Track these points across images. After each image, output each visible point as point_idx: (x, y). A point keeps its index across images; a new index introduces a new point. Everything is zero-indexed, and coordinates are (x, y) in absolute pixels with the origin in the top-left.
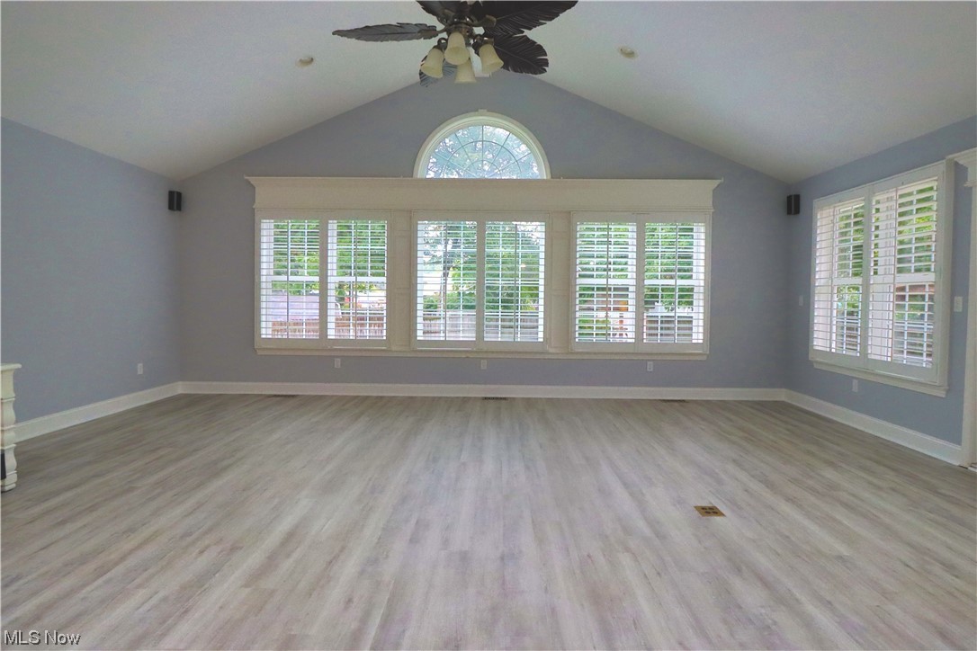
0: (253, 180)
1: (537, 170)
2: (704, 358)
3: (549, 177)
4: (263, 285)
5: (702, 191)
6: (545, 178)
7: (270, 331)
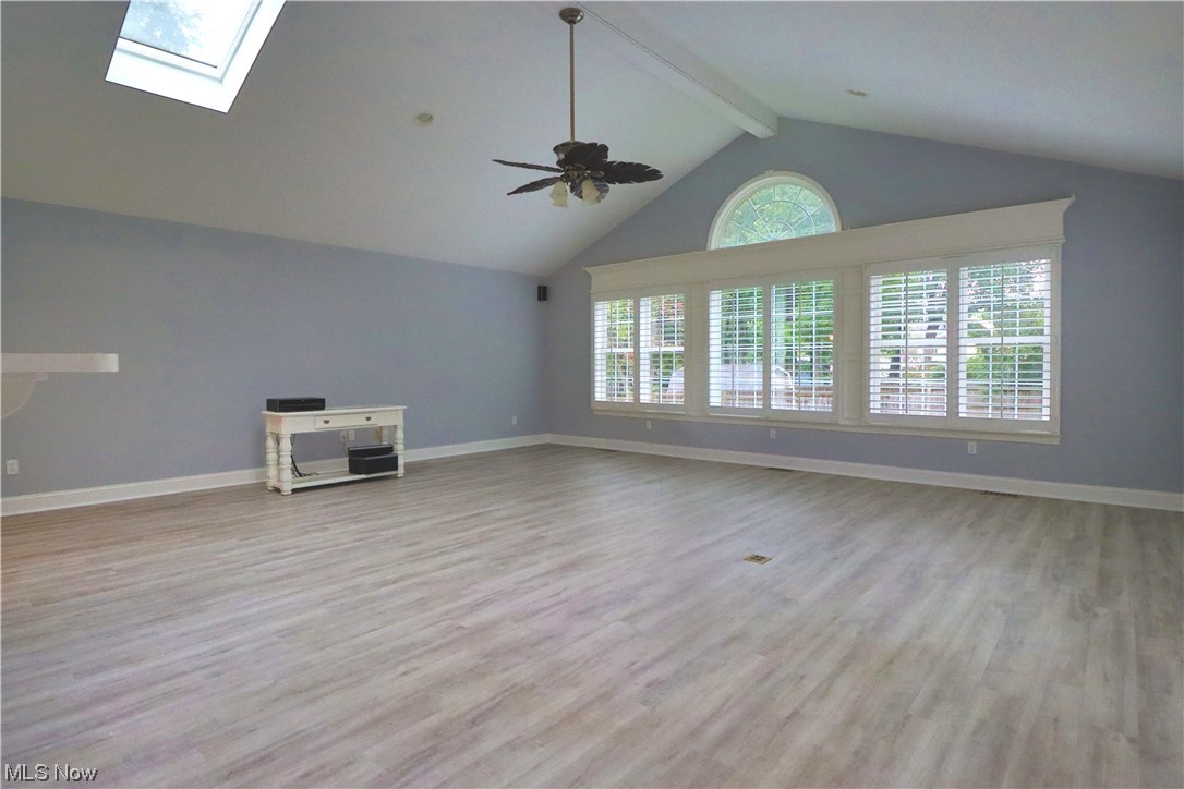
0: (589, 270)
1: (830, 225)
3: (840, 229)
4: (598, 357)
5: (1050, 216)
6: (835, 231)
7: (604, 395)
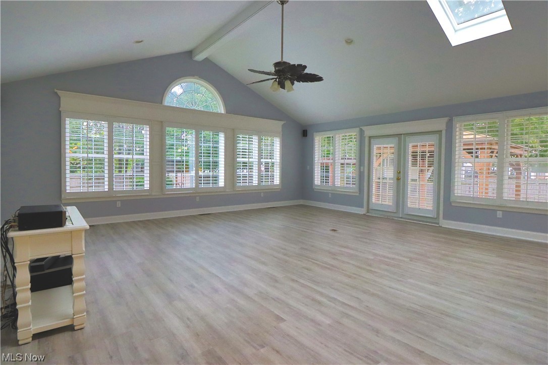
0: (59, 92)
1: (221, 109)
2: (279, 190)
3: (225, 113)
5: (278, 125)
6: (223, 112)
